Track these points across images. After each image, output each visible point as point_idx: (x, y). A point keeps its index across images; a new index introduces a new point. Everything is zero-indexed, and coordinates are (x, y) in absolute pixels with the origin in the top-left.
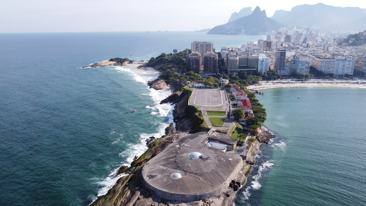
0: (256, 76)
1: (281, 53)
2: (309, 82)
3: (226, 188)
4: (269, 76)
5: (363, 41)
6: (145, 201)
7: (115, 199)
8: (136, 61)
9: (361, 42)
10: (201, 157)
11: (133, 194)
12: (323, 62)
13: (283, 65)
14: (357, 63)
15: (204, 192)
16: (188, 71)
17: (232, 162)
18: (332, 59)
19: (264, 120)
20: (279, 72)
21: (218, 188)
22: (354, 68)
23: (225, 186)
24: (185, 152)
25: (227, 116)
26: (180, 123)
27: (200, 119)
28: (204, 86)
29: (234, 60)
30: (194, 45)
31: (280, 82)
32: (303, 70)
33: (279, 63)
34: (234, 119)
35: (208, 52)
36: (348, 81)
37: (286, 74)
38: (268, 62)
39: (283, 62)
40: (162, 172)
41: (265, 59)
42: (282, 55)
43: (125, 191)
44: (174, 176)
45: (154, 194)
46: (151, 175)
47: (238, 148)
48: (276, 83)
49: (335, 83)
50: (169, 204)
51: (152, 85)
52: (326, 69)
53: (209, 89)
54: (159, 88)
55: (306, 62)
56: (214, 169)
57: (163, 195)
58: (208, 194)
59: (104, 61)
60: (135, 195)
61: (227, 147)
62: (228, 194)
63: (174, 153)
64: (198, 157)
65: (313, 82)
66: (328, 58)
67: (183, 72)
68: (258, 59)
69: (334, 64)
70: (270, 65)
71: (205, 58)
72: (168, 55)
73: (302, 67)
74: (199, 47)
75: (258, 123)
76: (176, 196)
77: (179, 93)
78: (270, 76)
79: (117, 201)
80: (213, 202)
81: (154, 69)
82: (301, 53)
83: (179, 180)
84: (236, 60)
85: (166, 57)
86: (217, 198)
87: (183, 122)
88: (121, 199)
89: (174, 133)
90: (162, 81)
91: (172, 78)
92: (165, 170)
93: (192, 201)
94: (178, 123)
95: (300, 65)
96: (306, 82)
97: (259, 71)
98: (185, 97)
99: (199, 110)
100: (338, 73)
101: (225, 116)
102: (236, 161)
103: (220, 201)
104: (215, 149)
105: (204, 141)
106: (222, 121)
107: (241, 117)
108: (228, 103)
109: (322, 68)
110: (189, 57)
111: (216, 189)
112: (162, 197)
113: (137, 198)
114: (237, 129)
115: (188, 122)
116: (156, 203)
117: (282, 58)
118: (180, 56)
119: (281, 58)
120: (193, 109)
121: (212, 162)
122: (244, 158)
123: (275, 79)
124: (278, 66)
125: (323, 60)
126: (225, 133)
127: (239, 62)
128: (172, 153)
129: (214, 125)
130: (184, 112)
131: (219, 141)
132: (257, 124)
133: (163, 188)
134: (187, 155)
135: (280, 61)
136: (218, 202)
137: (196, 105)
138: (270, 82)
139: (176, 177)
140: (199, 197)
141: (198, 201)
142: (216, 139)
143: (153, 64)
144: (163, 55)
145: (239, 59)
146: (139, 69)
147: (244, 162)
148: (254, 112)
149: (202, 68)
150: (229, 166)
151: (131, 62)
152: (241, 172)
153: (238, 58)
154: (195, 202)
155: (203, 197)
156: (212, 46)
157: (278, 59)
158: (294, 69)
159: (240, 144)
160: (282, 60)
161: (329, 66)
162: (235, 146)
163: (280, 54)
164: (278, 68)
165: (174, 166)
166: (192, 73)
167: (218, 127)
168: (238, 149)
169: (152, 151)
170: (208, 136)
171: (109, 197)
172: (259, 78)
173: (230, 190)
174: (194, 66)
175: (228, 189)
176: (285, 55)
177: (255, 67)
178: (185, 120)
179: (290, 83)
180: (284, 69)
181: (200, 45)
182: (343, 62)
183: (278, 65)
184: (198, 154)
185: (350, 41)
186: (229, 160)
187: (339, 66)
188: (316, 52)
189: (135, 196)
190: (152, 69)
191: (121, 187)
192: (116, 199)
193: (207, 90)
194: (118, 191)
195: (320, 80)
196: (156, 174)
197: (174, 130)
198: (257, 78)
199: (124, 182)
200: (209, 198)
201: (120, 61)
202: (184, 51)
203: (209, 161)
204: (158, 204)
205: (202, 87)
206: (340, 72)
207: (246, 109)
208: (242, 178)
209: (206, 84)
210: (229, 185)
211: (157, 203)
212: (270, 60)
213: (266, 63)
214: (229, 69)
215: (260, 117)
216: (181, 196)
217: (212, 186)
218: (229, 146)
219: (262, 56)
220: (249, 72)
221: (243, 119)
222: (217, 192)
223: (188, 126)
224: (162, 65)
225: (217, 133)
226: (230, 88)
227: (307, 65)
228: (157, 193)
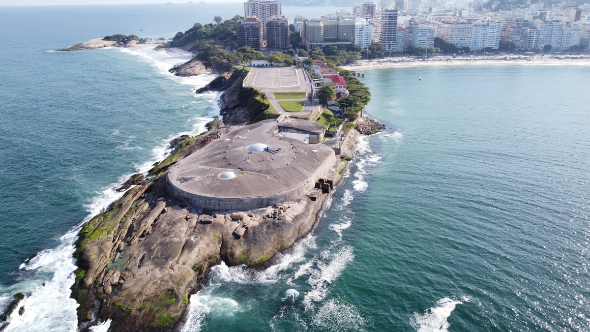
0: (351, 52)
1: (389, 14)
2: (433, 60)
3: (310, 188)
4: (372, 52)
5: (513, 4)
6: (175, 213)
7: (122, 216)
8: (151, 39)
9: (509, 6)
10: (267, 150)
11: (153, 206)
12: (454, 30)
13: (394, 35)
14: (504, 31)
15: (274, 193)
16: (240, 45)
17: (317, 154)
18: (467, 23)
19: (366, 101)
20: (387, 46)
21: (298, 187)
22: (499, 37)
23: (309, 185)
24: (240, 145)
25: (307, 99)
26: (231, 115)
27: (264, 104)
28: (269, 64)
29: (317, 27)
30: (250, 7)
31: (390, 61)
32: (423, 41)
33: (387, 32)
34: (318, 102)
35: (273, 17)
36: (492, 57)
37: (398, 50)
38: (370, 30)
39: (394, 31)
40: (202, 172)
41: (365, 26)
42: (392, 19)
43: (140, 205)
44: (223, 176)
45: (191, 204)
46: (183, 178)
47: (327, 139)
48: (383, 62)
49: (472, 60)
50: (216, 215)
51: (181, 70)
52: (458, 40)
53: (277, 68)
54: (192, 73)
55: (429, 30)
56: (289, 164)
57: (206, 202)
58: (281, 196)
59: (94, 40)
60: (157, 207)
61: (309, 138)
62: (314, 196)
63: (221, 148)
64: (263, 150)
65: (440, 60)
66: (462, 23)
67: (232, 50)
68: (354, 26)
69: (471, 32)
70: (373, 37)
71: (269, 25)
72: (205, 26)
73: (422, 38)
74: (258, 9)
75: (358, 103)
76: (227, 203)
77: (227, 75)
78: (374, 52)
79: (126, 219)
80: (289, 207)
81: (184, 50)
82: (421, 20)
83: (231, 180)
84: (320, 27)
85: (203, 29)
86: (296, 202)
87: (236, 113)
88: (132, 215)
89: (221, 128)
90: (197, 62)
91: (215, 57)
92: (208, 170)
93: (255, 208)
94: (228, 116)
95: (420, 34)
96: (430, 59)
97: (355, 44)
98: (238, 80)
99: (261, 92)
100: (477, 46)
101: (305, 99)
102: (325, 153)
103: (301, 206)
104: (289, 139)
105: (271, 131)
106: (300, 105)
107: (330, 99)
108: (309, 83)
109: (453, 39)
110: (242, 23)
111: (293, 189)
112: (204, 207)
113: (161, 210)
114: (324, 115)
115: (244, 112)
116: (194, 216)
117: (392, 24)
118: (227, 26)
119: (390, 24)
120: (252, 92)
121: (286, 155)
122: (338, 151)
123: (381, 57)
124: (385, 38)
125: (454, 26)
126: (306, 119)
127: (324, 30)
128: (219, 148)
129: (287, 110)
130: (236, 99)
131: (295, 129)
132: (356, 105)
133: (205, 192)
134: (244, 149)
135: (388, 29)
136: (298, 207)
137: (255, 87)
138: (375, 61)
139: (226, 177)
140: (265, 202)
141: (264, 208)
142: (290, 126)
143: (179, 42)
144: (197, 27)
145: (325, 26)
146: (156, 50)
147: (337, 158)
148: (351, 92)
149: (263, 44)
150: (315, 160)
151: (142, 41)
152: (333, 170)
153: (322, 24)
154: (261, 209)
155: (274, 202)
156: (279, 7)
157: (386, 26)
158: (410, 41)
159: (329, 135)
160: (392, 26)
161: (463, 35)
162: (322, 136)
163: (389, 17)
164: (385, 40)
165: (223, 164)
166: (248, 48)
167: (293, 112)
168: (326, 142)
169: (184, 151)
170: (278, 124)
171: (112, 213)
172: (357, 54)
173: (316, 191)
174: (251, 39)
175: (312, 191)
176: (396, 22)
177: (350, 39)
178: (239, 110)
179: (405, 61)
180: (395, 42)
181: (258, 7)
182: (484, 29)
183: (385, 35)
184: (262, 146)
185: (493, 6)
186: (312, 152)
187: (478, 35)
188: (443, 17)
189: (158, 209)
190: (180, 50)
191: (132, 199)
192: (125, 216)
193: (273, 69)
194: (127, 205)
195: (450, 57)
196: (192, 176)
197: (220, 124)
198: (354, 54)
199: (137, 193)
200: (282, 202)
201: (123, 41)
202: (233, 19)
203: (280, 154)
204: (197, 217)
205: (265, 65)
206: (480, 45)
207: (337, 87)
208: (336, 177)
209: (271, 60)
210: (314, 185)
211: (196, 215)
212: (373, 30)
213: (366, 32)
214: (308, 44)
215: (360, 97)
216: (235, 202)
217: (288, 185)
218: (312, 136)
219: (360, 22)
220: (340, 47)
221: (333, 102)
222: (296, 194)
223: (244, 117)
224: (197, 42)
225: (293, 119)
226: (310, 65)
227: (430, 34)
228: (196, 200)
